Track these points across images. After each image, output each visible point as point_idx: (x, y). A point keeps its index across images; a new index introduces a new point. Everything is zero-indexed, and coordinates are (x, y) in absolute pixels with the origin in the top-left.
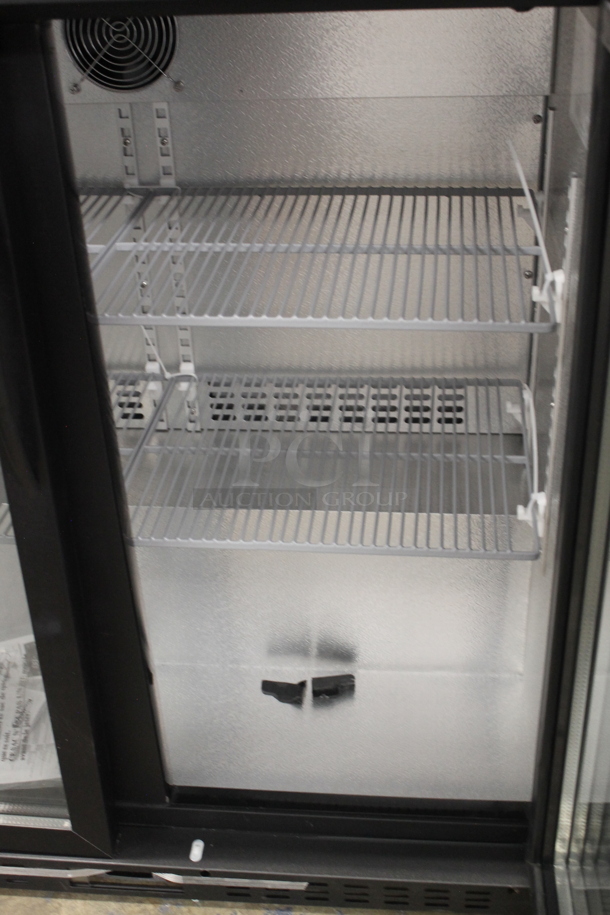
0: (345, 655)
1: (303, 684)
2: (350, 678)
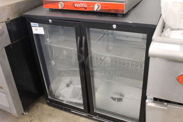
0: (122, 96)
1: (116, 98)
2: (122, 99)
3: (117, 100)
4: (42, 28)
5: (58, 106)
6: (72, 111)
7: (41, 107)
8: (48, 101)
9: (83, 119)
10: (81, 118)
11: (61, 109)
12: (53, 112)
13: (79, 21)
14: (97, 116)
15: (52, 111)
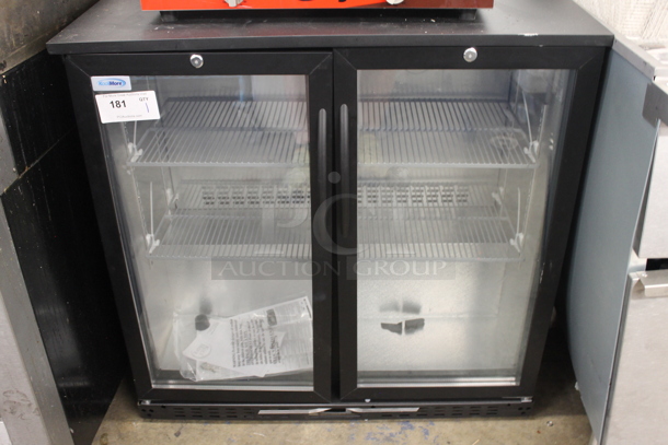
0: (416, 310)
1: (400, 324)
2: (422, 320)
3: (407, 327)
4: (151, 95)
5: (200, 408)
6: (261, 412)
7: (121, 437)
8: (148, 402)
9: (309, 429)
10: (303, 429)
11: (214, 416)
12: (180, 437)
13: (330, 49)
14: (368, 401)
15: (172, 436)
